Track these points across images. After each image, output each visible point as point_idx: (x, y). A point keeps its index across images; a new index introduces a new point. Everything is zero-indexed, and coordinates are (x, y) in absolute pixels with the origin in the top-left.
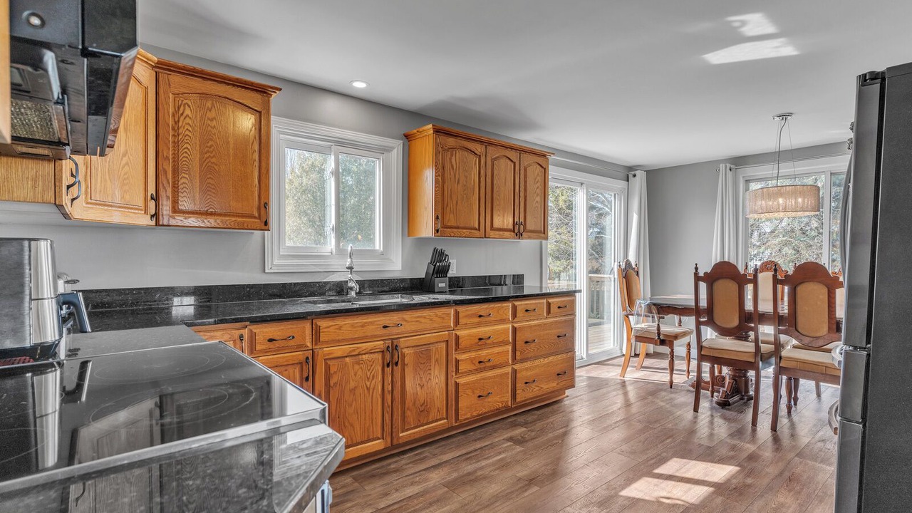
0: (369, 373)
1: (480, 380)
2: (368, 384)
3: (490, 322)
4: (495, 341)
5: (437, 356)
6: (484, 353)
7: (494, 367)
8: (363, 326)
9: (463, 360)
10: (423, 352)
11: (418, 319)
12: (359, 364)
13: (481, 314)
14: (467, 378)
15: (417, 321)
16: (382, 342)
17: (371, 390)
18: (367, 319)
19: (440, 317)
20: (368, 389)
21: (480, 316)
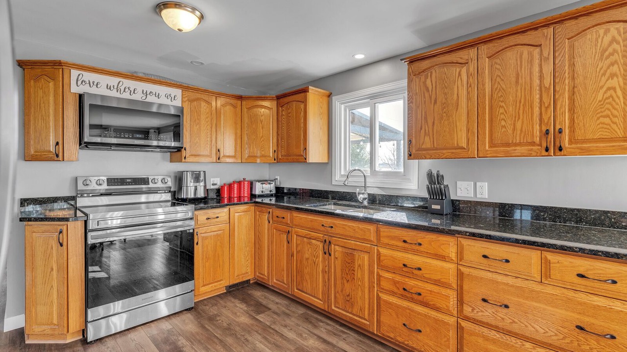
0: (315, 253)
1: (406, 308)
2: (315, 259)
3: (421, 252)
4: (425, 275)
5: (359, 262)
6: (411, 283)
7: (426, 305)
8: (311, 221)
9: (385, 278)
10: (349, 254)
11: (344, 227)
12: (310, 245)
13: (406, 239)
14: (388, 297)
15: (343, 228)
16: (322, 235)
17: (316, 265)
18: (314, 217)
19: (361, 230)
20: (315, 263)
21: (405, 241)
